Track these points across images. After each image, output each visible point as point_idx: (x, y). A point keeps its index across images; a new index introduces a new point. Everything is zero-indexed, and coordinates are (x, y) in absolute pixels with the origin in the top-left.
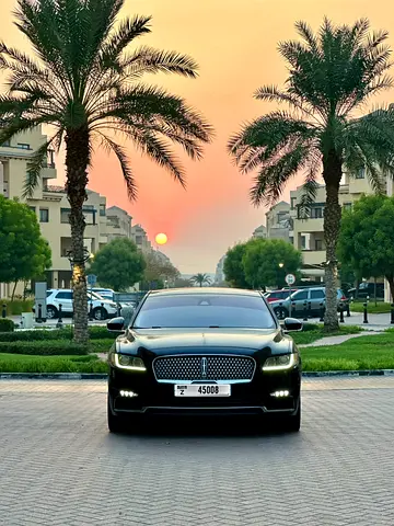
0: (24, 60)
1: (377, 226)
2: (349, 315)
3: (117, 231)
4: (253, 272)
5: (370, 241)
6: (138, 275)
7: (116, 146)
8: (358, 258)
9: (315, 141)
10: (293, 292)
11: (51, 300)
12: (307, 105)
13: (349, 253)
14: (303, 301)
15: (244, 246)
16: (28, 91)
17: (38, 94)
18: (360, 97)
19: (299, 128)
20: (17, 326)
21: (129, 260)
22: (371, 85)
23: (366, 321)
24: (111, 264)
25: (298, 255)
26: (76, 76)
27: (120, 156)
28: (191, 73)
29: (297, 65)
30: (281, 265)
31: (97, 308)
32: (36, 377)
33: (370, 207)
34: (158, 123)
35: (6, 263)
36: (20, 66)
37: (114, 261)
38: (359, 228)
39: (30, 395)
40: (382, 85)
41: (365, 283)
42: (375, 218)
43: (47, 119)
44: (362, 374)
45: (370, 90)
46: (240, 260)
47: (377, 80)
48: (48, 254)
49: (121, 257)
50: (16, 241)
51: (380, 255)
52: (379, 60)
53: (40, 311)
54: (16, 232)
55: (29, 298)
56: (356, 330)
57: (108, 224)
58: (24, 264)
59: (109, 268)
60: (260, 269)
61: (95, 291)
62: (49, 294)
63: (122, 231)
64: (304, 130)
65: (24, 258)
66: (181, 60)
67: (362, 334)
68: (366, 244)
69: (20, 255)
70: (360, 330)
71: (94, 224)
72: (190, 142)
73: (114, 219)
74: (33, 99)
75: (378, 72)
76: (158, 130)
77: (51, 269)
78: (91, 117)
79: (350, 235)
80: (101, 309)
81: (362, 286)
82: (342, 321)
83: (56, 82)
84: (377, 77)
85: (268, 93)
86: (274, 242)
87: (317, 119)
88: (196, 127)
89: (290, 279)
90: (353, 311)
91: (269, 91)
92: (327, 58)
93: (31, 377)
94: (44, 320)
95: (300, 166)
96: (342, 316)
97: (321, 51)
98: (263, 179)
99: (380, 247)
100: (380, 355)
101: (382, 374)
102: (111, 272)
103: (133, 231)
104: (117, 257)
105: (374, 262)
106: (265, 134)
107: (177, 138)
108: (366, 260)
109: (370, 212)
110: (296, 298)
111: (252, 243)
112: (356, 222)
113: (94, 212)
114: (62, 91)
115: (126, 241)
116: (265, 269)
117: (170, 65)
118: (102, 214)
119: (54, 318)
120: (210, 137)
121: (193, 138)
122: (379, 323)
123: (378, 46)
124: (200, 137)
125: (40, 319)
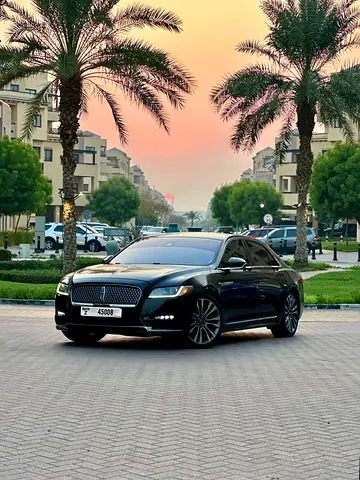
0: (22, 13)
1: (349, 172)
2: (321, 253)
3: (116, 170)
4: (237, 211)
5: (342, 186)
6: (132, 211)
7: (107, 94)
8: (331, 200)
9: (291, 93)
10: (270, 231)
11: (50, 233)
12: (284, 60)
13: (323, 197)
14: (279, 239)
15: (230, 187)
16: (26, 42)
17: (34, 45)
18: (334, 53)
19: (277, 81)
20: (15, 256)
21: (125, 197)
22: (343, 42)
23: (335, 259)
24: (108, 200)
25: (279, 196)
26: (71, 29)
27: (112, 103)
28: (175, 28)
29: (277, 23)
30: (262, 206)
31: (92, 241)
32: (24, 303)
33: (343, 154)
34: (144, 74)
35: (10, 198)
36: (19, 18)
37: (111, 199)
38: (333, 174)
39: (12, 319)
40: (353, 43)
41: (340, 224)
42: (347, 165)
43: (43, 68)
44: (320, 307)
45: (342, 47)
46: (226, 200)
47: (349, 38)
48: (49, 191)
49: (118, 194)
50: (19, 179)
51: (350, 199)
52: (351, 19)
53: (39, 242)
54: (20, 170)
55: (31, 230)
56: (324, 267)
57: (108, 165)
58: (25, 199)
59: (107, 205)
60: (244, 209)
61: (91, 225)
62: (48, 227)
63: (121, 171)
64: (280, 83)
65: (26, 194)
66: (167, 16)
67: (330, 270)
68: (339, 189)
69: (23, 191)
70: (329, 267)
71: (94, 164)
72: (174, 92)
73: (115, 159)
74: (29, 50)
75: (350, 31)
76: (145, 80)
77: (52, 204)
78: (83, 67)
79: (325, 179)
80: (95, 242)
81: (337, 226)
82: (314, 258)
83: (52, 34)
84: (349, 36)
85: (249, 47)
86: (258, 184)
87: (293, 73)
88: (180, 79)
89: (268, 218)
90: (326, 248)
91: (250, 45)
92: (303, 16)
93: (19, 303)
94: (43, 251)
95: (277, 116)
96: (314, 254)
97: (299, 10)
98: (241, 128)
99: (351, 192)
100: (339, 290)
101: (338, 307)
102: (108, 208)
103: (131, 171)
104: (114, 195)
105: (346, 205)
106: (245, 86)
107: (162, 89)
108: (339, 203)
109: (343, 159)
110: (274, 236)
111: (237, 184)
112: (331, 168)
113: (94, 153)
114: (57, 43)
115: (122, 180)
116: (248, 209)
117: (156, 20)
118: (103, 155)
119: (52, 249)
120: (192, 88)
121: (176, 89)
122: (348, 261)
123: (350, 7)
124: (182, 88)
125: (39, 250)
